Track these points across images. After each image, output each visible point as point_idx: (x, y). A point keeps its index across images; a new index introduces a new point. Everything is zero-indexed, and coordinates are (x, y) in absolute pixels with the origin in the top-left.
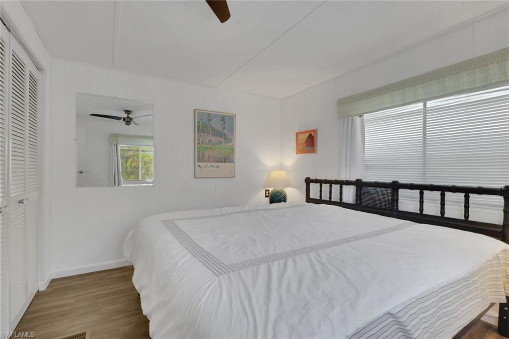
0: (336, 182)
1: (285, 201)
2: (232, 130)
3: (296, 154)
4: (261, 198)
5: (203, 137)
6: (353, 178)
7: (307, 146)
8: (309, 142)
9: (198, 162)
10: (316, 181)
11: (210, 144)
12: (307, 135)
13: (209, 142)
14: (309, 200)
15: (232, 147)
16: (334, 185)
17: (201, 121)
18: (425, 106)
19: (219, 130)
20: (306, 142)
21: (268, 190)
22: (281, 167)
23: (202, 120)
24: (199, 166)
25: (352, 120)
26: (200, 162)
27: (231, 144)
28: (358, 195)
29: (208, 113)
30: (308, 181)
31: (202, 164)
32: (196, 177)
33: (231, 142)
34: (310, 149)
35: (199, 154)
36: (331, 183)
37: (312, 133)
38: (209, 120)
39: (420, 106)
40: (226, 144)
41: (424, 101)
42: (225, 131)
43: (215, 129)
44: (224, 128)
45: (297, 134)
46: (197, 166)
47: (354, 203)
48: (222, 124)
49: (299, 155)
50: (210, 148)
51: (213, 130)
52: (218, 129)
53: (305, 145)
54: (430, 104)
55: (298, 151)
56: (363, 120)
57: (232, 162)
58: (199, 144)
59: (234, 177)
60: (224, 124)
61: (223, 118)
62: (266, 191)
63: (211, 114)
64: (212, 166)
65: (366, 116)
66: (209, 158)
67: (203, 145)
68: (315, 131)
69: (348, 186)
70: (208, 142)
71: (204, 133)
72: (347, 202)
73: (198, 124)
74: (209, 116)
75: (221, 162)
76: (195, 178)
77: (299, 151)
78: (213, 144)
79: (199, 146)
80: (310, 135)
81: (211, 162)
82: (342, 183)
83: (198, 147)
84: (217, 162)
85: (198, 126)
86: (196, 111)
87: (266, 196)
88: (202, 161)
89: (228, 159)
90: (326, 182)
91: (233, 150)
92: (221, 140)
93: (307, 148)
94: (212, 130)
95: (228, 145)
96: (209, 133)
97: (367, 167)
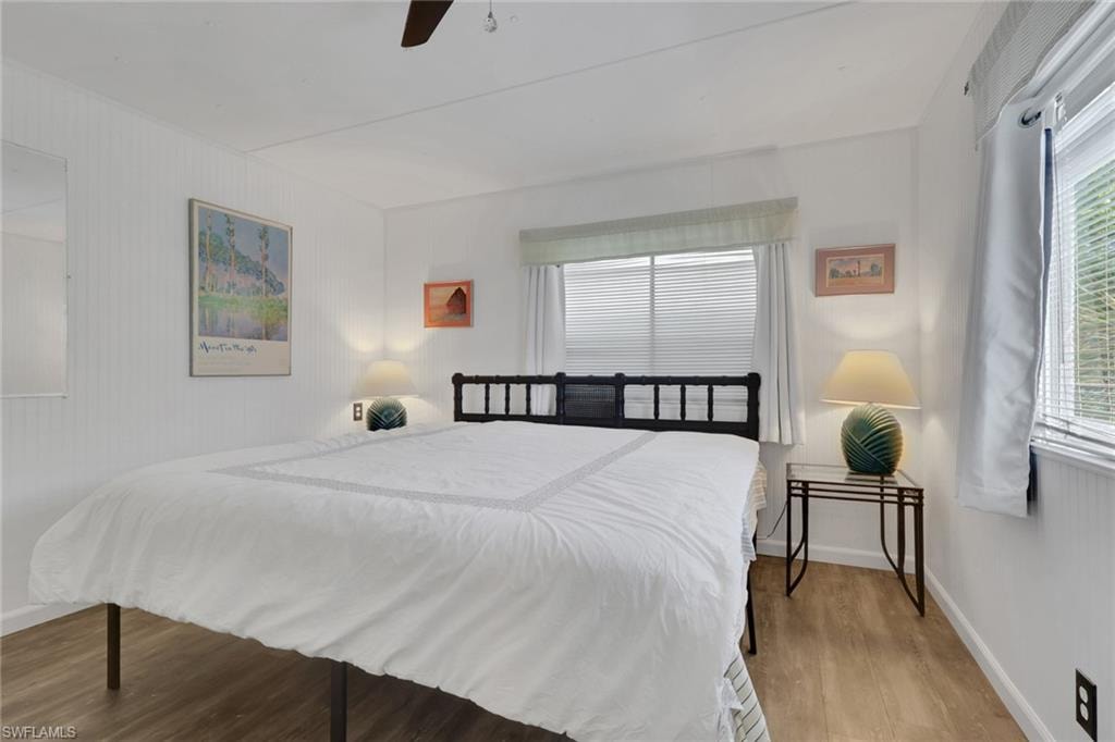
0: (518, 380)
1: (402, 423)
2: (284, 264)
3: (426, 326)
4: (345, 422)
5: (214, 272)
6: (551, 372)
7: (450, 313)
8: (457, 305)
9: (200, 334)
10: (477, 380)
11: (232, 291)
12: (452, 290)
13: (229, 285)
14: (460, 416)
15: (284, 303)
16: (515, 385)
17: (209, 233)
18: (653, 262)
19: (254, 259)
20: (449, 304)
21: (360, 405)
22: (385, 354)
23: (210, 229)
24: (204, 346)
25: (546, 271)
26: (206, 335)
27: (281, 296)
28: (561, 399)
29: (226, 215)
30: (459, 380)
31: (211, 341)
32: (195, 373)
33: (283, 291)
34: (458, 318)
35: (204, 315)
36: (508, 381)
37: (464, 288)
38: (231, 232)
39: (646, 261)
40: (270, 295)
41: (652, 254)
42: (268, 264)
43: (244, 257)
44: (266, 258)
45: (427, 287)
46: (196, 346)
47: (554, 413)
48: (261, 247)
49: (431, 330)
50: (232, 303)
51: (238, 256)
52: (252, 257)
53: (447, 311)
54: (660, 260)
55: (430, 321)
56: (562, 273)
57: (285, 339)
58: (203, 288)
59: (290, 374)
60: (267, 245)
61: (264, 232)
62: (355, 406)
63: (233, 216)
64: (236, 346)
65: (567, 267)
66: (228, 326)
67: (214, 293)
68: (469, 284)
69: (540, 386)
70: (226, 286)
71: (216, 261)
72: (539, 414)
73: (200, 239)
74: (228, 221)
75: (259, 338)
76: (191, 375)
77: (432, 320)
78: (238, 294)
79: (203, 294)
80: (459, 291)
81: (233, 337)
82: (529, 381)
83: (200, 298)
84: (249, 338)
85: (201, 244)
86: (196, 204)
87: (356, 419)
88: (212, 334)
89: (273, 329)
90: (498, 380)
91: (286, 310)
92: (258, 284)
93: (452, 317)
94: (237, 258)
95: (275, 297)
96: (230, 264)
97: (570, 353)
